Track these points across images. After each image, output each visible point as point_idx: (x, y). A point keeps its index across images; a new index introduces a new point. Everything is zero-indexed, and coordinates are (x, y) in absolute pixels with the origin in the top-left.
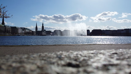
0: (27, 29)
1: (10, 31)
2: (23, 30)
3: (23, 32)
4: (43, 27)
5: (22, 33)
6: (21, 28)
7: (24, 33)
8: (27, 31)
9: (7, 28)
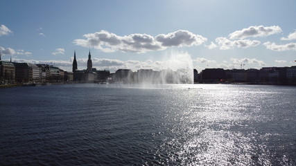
0: (52, 67)
1: (12, 73)
2: (44, 71)
3: (44, 74)
4: (90, 62)
5: (42, 78)
6: (39, 66)
7: (46, 78)
8: (52, 71)
9: (6, 67)
